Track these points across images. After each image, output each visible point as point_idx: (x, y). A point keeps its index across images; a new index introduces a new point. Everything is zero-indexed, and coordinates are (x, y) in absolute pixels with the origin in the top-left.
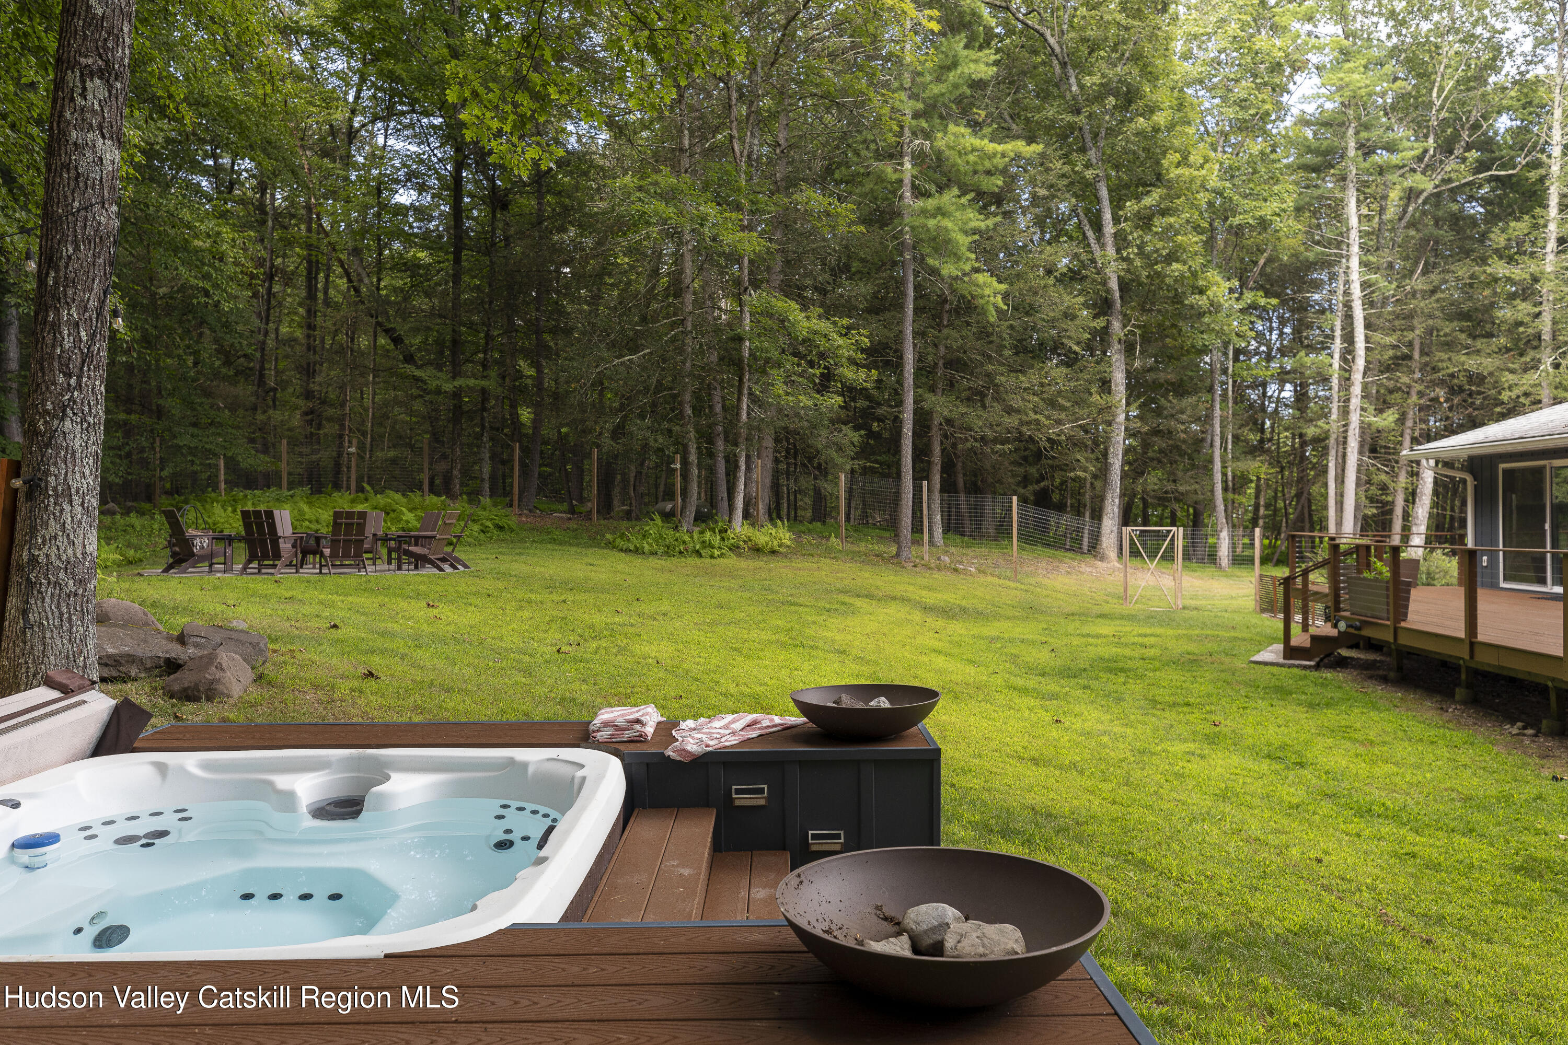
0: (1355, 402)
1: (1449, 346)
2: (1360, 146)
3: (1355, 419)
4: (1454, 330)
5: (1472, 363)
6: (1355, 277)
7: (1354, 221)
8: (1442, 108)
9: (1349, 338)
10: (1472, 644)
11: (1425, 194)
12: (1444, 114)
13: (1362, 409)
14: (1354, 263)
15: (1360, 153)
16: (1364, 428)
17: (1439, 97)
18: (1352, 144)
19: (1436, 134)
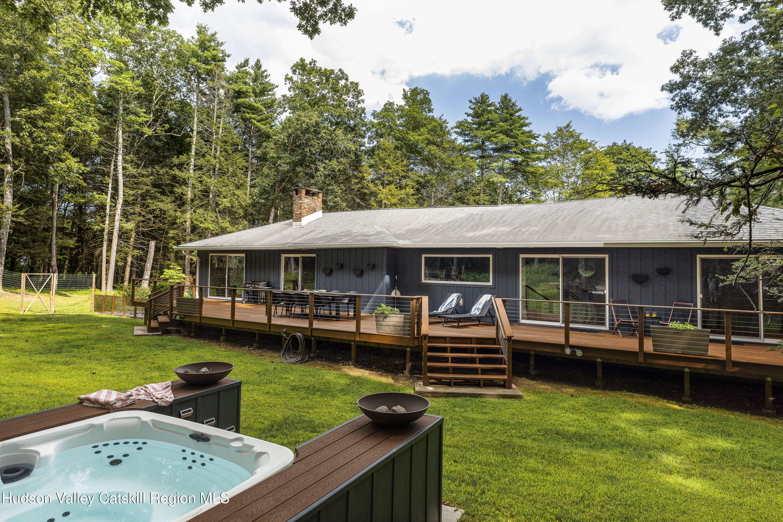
0: (118, 217)
1: (152, 198)
2: (125, 110)
3: (117, 224)
4: (155, 192)
5: (161, 205)
6: (120, 164)
7: (121, 140)
8: (156, 104)
9: (115, 189)
10: (233, 321)
11: (146, 136)
12: (157, 107)
13: (121, 220)
14: (120, 158)
15: (125, 112)
16: (121, 228)
17: (156, 99)
18: (121, 108)
19: (154, 114)
